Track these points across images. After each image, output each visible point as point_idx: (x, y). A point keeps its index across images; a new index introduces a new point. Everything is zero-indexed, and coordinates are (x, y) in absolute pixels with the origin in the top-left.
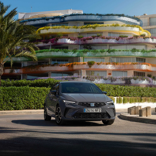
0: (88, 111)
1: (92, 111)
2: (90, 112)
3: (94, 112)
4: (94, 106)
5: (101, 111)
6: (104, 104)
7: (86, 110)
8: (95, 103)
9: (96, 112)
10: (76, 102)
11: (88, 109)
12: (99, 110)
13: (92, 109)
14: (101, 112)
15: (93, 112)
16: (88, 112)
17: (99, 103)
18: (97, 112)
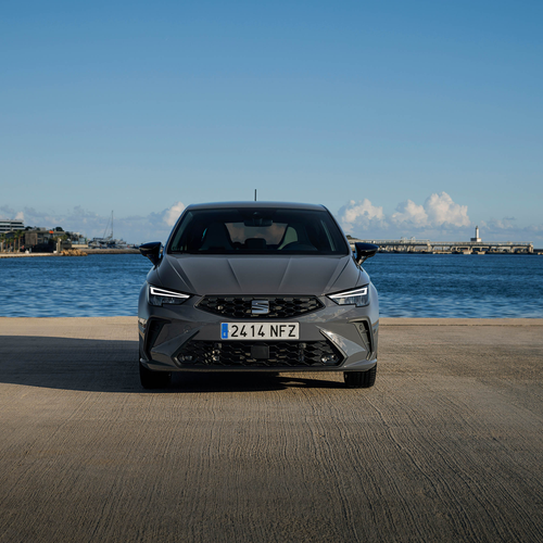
0: (238, 333)
1: (256, 332)
2: (249, 337)
3: (267, 337)
4: (266, 311)
5: (296, 332)
6: (318, 301)
7: (231, 330)
8: (273, 299)
9: (274, 338)
10: (192, 295)
11: (240, 325)
12: (289, 331)
13: (257, 325)
14: (297, 338)
15: (260, 338)
16: (241, 338)
17: (291, 299)
18: (278, 338)
